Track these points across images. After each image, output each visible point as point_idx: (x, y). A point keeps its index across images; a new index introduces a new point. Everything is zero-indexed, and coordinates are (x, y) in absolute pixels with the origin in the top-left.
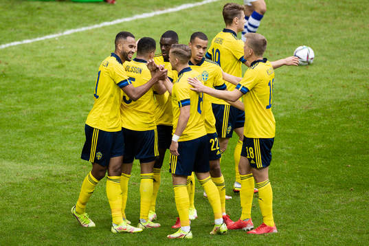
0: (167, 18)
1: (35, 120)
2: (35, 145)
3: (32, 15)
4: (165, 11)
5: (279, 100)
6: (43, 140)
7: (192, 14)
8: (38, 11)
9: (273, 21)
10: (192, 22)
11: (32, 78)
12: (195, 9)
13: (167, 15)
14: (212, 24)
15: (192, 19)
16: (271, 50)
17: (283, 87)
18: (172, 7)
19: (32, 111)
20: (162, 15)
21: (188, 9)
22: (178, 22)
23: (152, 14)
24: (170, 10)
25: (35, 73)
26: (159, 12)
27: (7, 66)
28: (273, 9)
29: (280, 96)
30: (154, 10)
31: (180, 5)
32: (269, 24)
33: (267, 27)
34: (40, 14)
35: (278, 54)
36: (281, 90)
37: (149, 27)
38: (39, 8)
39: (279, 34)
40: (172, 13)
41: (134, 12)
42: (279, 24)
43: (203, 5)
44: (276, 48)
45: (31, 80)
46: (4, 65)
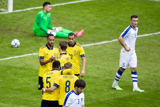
0: (96, 47)
1: (36, 89)
2: (36, 99)
3: (37, 42)
4: (96, 44)
5: (144, 86)
6: (39, 97)
7: (107, 45)
8: (40, 41)
9: (143, 50)
10: (107, 49)
11: (36, 70)
12: (109, 43)
13: (96, 45)
14: (116, 51)
15: (108, 48)
16: (141, 63)
17: (146, 80)
18: (99, 42)
19: (35, 85)
20: (94, 46)
21: (106, 43)
22: (101, 49)
23: (90, 45)
24: (98, 43)
25: (37, 68)
26: (93, 44)
27: (25, 64)
28: (143, 45)
29: (144, 84)
30: (91, 43)
31: (102, 41)
32: (141, 52)
33: (140, 53)
34: (41, 42)
35: (144, 65)
36: (145, 81)
37: (88, 50)
38: (41, 40)
39: (145, 56)
40: (99, 45)
41: (82, 43)
42: (145, 52)
43: (112, 42)
44: (143, 63)
45: (35, 71)
46: (24, 64)
